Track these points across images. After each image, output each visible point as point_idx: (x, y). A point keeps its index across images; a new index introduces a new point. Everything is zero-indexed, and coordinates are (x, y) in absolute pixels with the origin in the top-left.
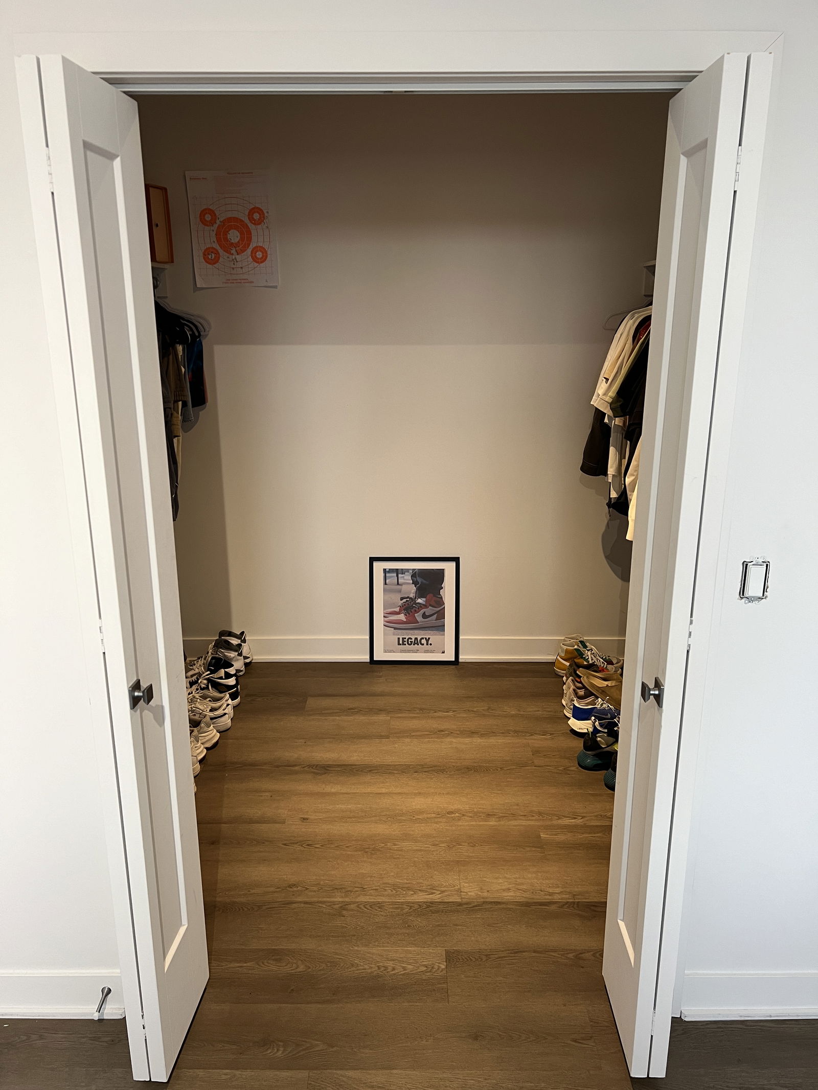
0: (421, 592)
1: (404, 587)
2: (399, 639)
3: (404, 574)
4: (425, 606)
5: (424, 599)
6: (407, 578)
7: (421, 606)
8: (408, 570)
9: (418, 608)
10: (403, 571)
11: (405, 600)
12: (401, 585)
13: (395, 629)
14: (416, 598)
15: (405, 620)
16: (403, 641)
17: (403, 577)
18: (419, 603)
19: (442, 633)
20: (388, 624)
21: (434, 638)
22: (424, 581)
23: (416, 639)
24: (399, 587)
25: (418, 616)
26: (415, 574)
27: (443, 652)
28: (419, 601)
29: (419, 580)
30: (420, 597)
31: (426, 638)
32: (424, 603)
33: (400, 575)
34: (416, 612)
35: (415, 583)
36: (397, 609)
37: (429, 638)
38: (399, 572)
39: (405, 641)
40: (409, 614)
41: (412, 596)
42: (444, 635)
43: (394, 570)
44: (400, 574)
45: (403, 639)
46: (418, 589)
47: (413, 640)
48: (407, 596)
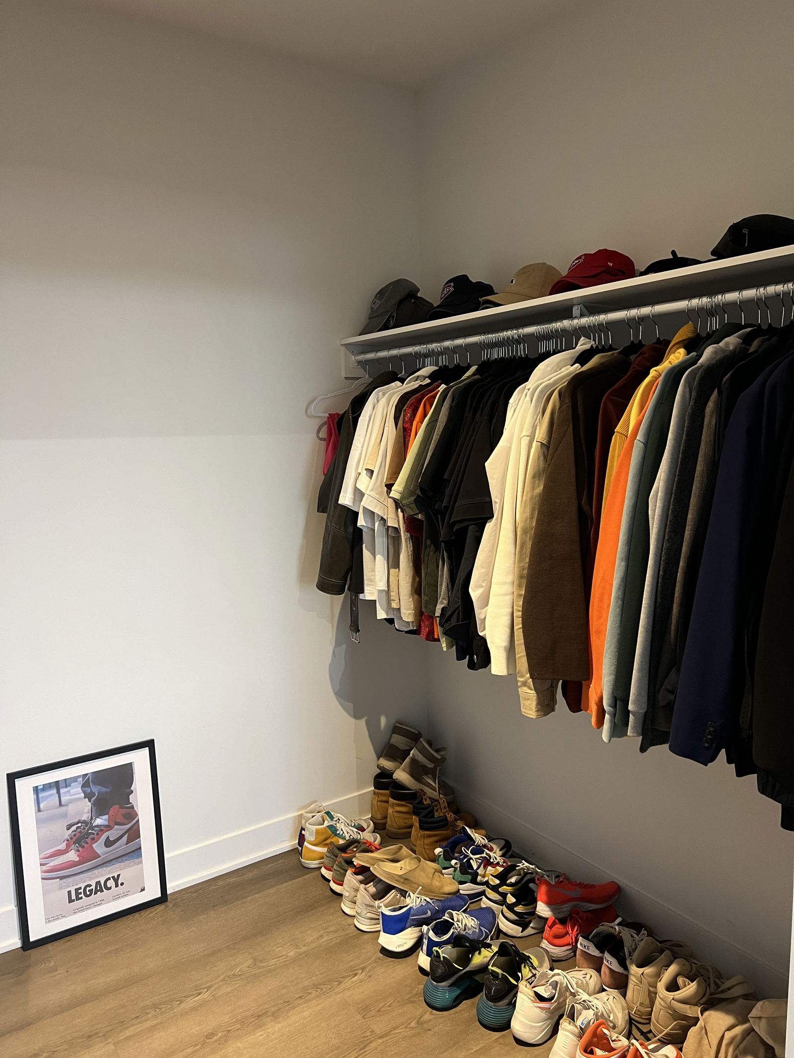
0: (100, 807)
1: (72, 809)
2: (69, 892)
3: (70, 786)
4: (109, 827)
5: (106, 817)
6: (76, 791)
7: (102, 829)
8: (75, 779)
9: (98, 834)
10: (67, 783)
11: (74, 828)
12: (66, 805)
13: (61, 878)
14: (92, 818)
15: (77, 859)
16: (77, 893)
17: (69, 791)
18: (97, 826)
19: (137, 860)
20: (51, 874)
21: (126, 872)
22: (104, 790)
23: (98, 883)
24: (62, 809)
25: (99, 847)
26: (87, 782)
27: (143, 890)
28: (99, 821)
29: (95, 789)
30: (100, 814)
31: (113, 877)
32: (106, 823)
33: (62, 791)
34: (94, 840)
35: (88, 796)
36: (63, 846)
37: (119, 876)
38: (61, 786)
39: (81, 893)
40: (83, 847)
41: (85, 817)
42: (141, 862)
43: (52, 785)
44: (63, 788)
45: (77, 890)
46: (95, 804)
47: (93, 887)
48: (76, 821)
